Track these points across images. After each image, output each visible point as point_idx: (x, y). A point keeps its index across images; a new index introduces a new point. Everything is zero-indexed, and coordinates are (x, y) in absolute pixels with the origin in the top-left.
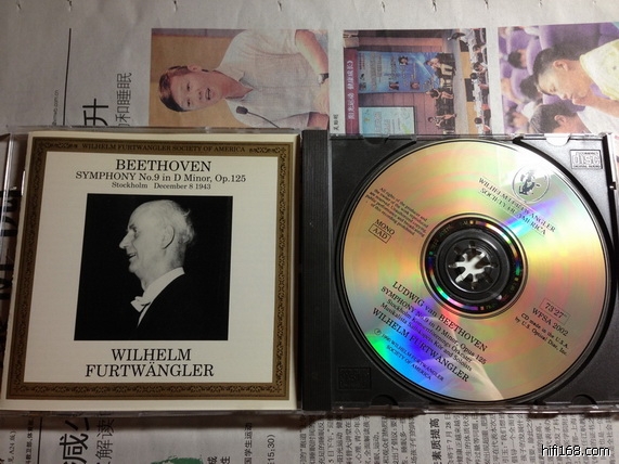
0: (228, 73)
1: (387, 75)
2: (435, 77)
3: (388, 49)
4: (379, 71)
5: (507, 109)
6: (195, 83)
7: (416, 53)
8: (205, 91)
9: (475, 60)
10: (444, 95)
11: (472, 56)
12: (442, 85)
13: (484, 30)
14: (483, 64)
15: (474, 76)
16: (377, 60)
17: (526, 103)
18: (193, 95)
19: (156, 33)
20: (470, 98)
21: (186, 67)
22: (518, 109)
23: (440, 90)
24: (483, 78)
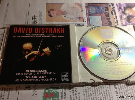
0: (62, 10)
1: (94, 10)
2: (105, 11)
3: (94, 6)
4: (93, 10)
5: (120, 16)
6: (55, 12)
7: (100, 7)
8: (57, 14)
9: (112, 8)
10: (107, 14)
11: (112, 7)
12: (106, 12)
13: (113, 3)
14: (114, 8)
15: (113, 10)
16: (92, 8)
17: (124, 15)
18: (55, 14)
19: (47, 4)
20: (112, 14)
21: (53, 9)
22: (122, 16)
23: (106, 13)
24: (114, 11)
